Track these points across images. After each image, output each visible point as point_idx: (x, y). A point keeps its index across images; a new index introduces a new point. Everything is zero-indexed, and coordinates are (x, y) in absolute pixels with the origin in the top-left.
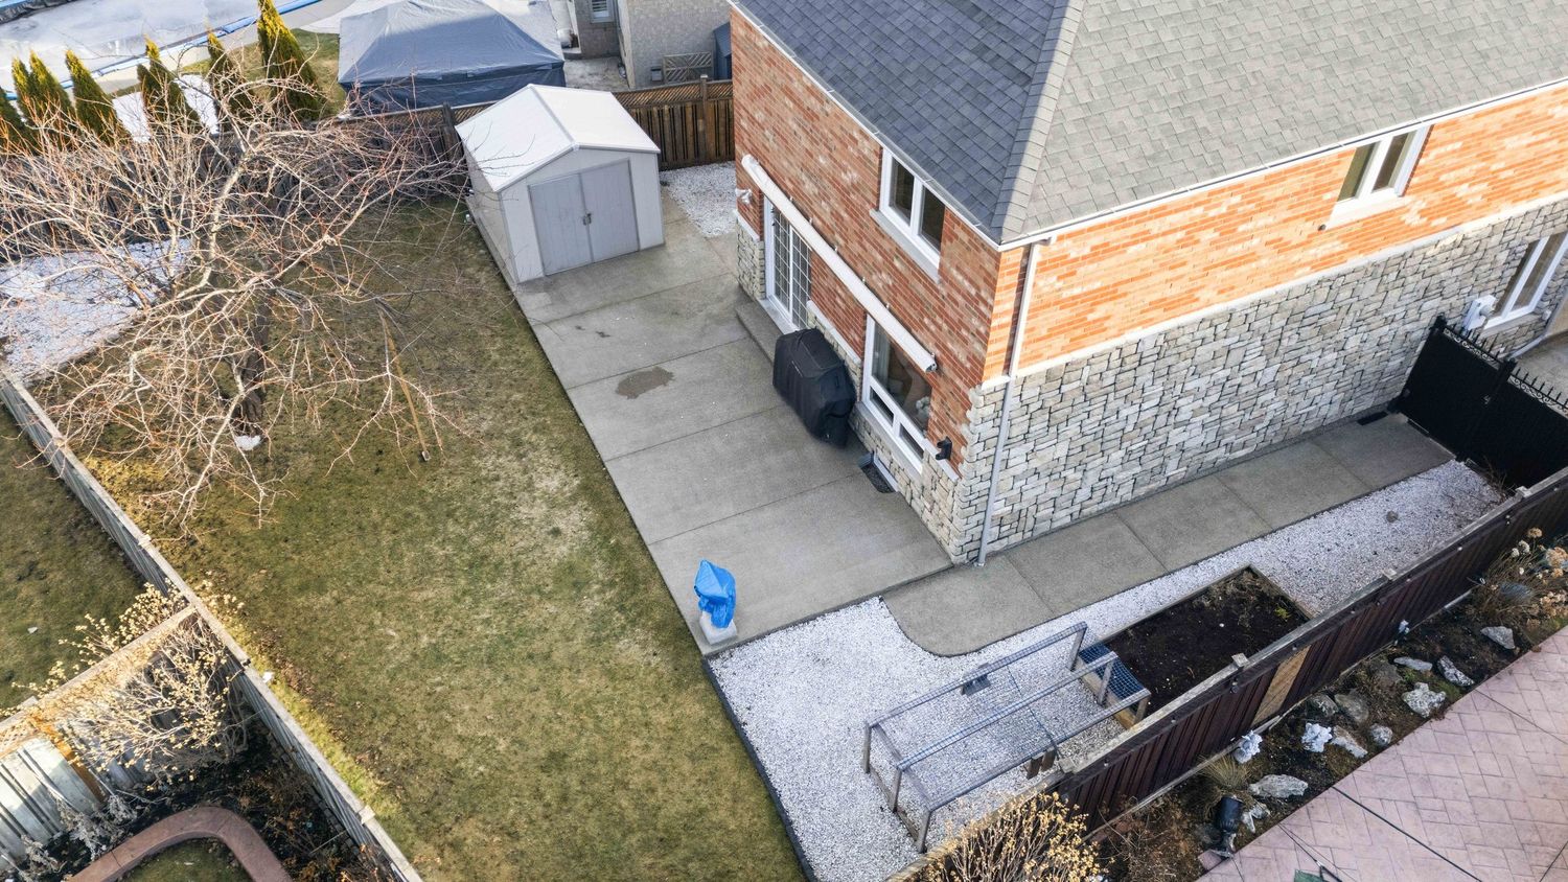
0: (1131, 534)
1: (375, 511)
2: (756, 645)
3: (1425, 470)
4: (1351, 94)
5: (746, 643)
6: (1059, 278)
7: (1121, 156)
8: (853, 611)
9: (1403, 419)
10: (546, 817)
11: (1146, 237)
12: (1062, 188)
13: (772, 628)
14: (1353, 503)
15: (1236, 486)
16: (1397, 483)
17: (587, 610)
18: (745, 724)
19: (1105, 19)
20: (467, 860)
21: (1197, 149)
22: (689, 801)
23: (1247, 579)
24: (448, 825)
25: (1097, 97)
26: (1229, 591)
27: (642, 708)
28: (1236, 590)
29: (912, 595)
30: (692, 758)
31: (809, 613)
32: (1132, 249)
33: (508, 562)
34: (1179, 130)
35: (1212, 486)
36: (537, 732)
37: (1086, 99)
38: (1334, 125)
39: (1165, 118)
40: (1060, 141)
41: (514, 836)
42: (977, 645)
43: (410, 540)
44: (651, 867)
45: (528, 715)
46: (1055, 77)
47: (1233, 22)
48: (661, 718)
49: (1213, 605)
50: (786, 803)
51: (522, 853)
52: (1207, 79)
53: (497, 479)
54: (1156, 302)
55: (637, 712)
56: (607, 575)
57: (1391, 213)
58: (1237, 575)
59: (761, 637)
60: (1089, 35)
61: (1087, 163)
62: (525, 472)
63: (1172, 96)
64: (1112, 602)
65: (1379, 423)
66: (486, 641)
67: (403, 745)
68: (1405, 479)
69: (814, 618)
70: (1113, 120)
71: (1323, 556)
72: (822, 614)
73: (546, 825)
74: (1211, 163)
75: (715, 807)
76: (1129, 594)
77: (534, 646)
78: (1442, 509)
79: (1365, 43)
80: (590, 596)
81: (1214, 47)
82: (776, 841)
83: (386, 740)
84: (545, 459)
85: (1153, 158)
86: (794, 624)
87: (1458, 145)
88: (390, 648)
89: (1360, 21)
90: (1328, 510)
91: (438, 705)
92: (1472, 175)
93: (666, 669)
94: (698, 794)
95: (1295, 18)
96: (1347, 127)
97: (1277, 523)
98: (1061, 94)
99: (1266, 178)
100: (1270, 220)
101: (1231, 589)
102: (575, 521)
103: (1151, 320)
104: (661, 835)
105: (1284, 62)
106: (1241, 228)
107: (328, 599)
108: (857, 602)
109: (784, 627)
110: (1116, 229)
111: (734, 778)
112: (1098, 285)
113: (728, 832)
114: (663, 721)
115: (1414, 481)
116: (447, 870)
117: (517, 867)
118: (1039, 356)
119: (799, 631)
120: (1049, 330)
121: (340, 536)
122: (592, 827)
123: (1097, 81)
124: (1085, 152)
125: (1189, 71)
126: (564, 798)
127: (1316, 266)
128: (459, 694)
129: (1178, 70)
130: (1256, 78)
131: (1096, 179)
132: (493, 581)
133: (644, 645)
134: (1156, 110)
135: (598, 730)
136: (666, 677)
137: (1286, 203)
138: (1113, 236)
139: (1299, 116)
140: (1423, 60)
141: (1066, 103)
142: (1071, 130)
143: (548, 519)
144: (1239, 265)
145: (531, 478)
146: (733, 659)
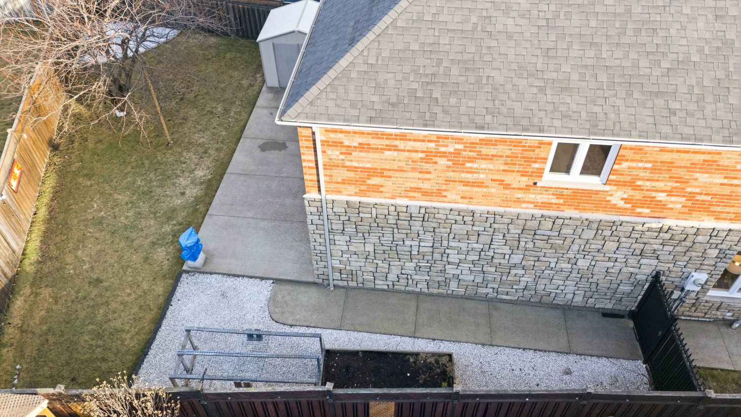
0: (415, 310)
1: (134, 157)
2: (206, 276)
3: (618, 358)
4: (550, 107)
5: (203, 273)
6: (341, 153)
7: (375, 98)
8: (258, 281)
9: (631, 324)
10: (73, 301)
11: (395, 149)
12: (330, 104)
13: (217, 272)
14: (554, 354)
15: (494, 313)
16: (592, 356)
17: (163, 230)
18: (171, 305)
19: (411, 22)
20: (35, 302)
21: (424, 108)
22: (122, 324)
23: (444, 360)
24: (42, 286)
25: (380, 62)
26: (429, 360)
27: (143, 279)
28: (433, 362)
29: (288, 287)
30: (141, 307)
31: (238, 273)
32: (387, 153)
33: (156, 198)
34: (419, 94)
35: (482, 307)
36: (101, 268)
37: (372, 61)
38: (525, 122)
39: (415, 86)
40: (344, 79)
41: (56, 302)
42: (293, 324)
43: (134, 174)
44: (86, 341)
45: (105, 260)
46: (360, 46)
47: (494, 44)
48: (145, 286)
49: (415, 363)
50: (154, 346)
51: (52, 311)
52: (455, 71)
53: (184, 163)
54: (414, 188)
55: (140, 279)
56: (183, 219)
57: (597, 192)
58: (441, 355)
59: (211, 273)
60: (396, 28)
61: (352, 96)
62: (197, 165)
63: (427, 75)
64: (373, 336)
65: (616, 320)
66: (120, 224)
67: (58, 249)
68: (598, 357)
69: (238, 276)
70: (381, 77)
71: (506, 372)
72: (243, 276)
73: (70, 304)
74: (427, 118)
75: (128, 332)
76: (385, 337)
77: (133, 235)
78: (605, 384)
79: (580, 81)
80: (169, 225)
81: (472, 55)
82: (135, 358)
83: (56, 244)
84: (208, 163)
85: (393, 105)
86: (229, 275)
87: (649, 165)
88: (89, 211)
89: (586, 66)
90: (535, 350)
91: (82, 240)
92: (669, 189)
93: (166, 268)
94: (128, 323)
95: (538, 52)
96: (533, 126)
97: (498, 342)
98: (359, 54)
99: (481, 140)
100: (491, 167)
101: (432, 360)
102: (193, 192)
103: (414, 197)
104: (101, 331)
105: (514, 76)
106: (468, 165)
107: (89, 183)
108: (262, 279)
109: (224, 274)
110: (372, 138)
111: (146, 325)
112: (369, 166)
113: (123, 344)
114: (145, 287)
115: (604, 361)
116: (26, 302)
117: (46, 314)
118: (340, 192)
119: (228, 279)
120: (343, 180)
121: (115, 162)
122: (82, 315)
123: (386, 54)
124: (355, 89)
125: (445, 64)
126: (85, 298)
127: (537, 205)
128: (92, 240)
129: (439, 62)
130: (488, 80)
131: (353, 105)
132: (144, 203)
133: (168, 253)
134: (411, 79)
135: (121, 279)
136: (163, 271)
137: (502, 160)
138: (373, 142)
139: (504, 110)
140: (619, 102)
141: (360, 60)
142: (354, 75)
143: (185, 187)
144: (473, 186)
145: (196, 168)
146: (193, 277)
